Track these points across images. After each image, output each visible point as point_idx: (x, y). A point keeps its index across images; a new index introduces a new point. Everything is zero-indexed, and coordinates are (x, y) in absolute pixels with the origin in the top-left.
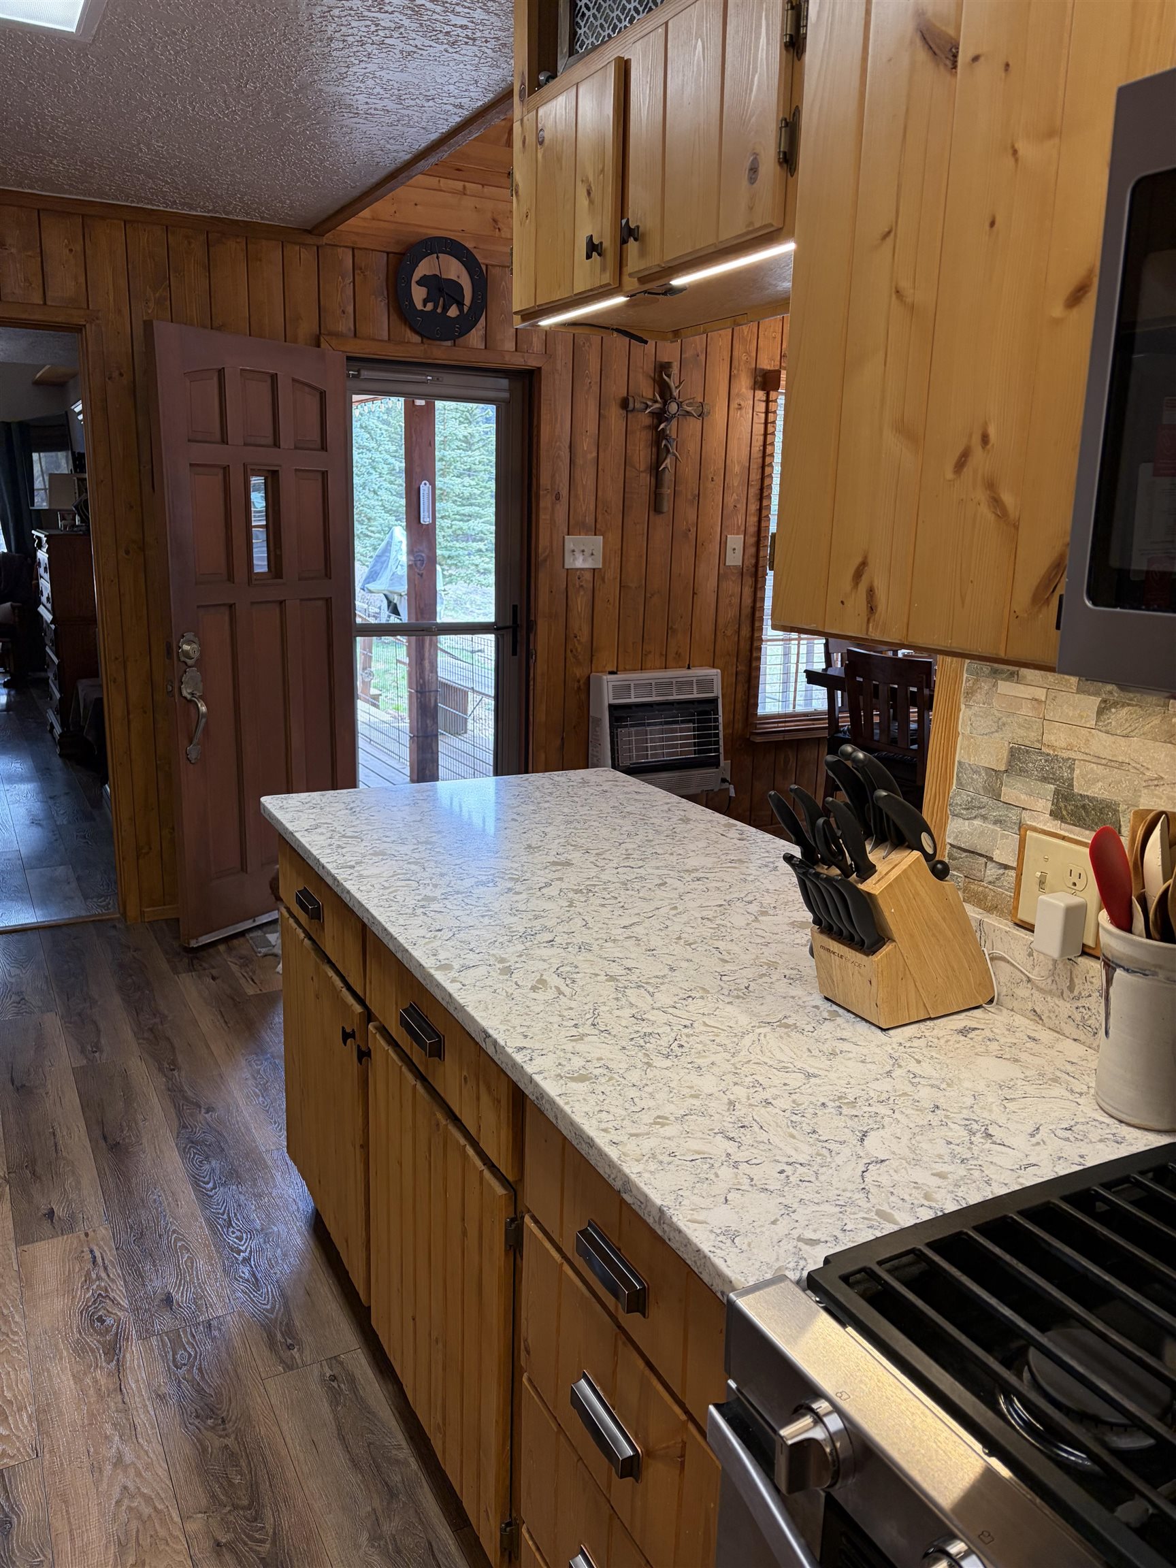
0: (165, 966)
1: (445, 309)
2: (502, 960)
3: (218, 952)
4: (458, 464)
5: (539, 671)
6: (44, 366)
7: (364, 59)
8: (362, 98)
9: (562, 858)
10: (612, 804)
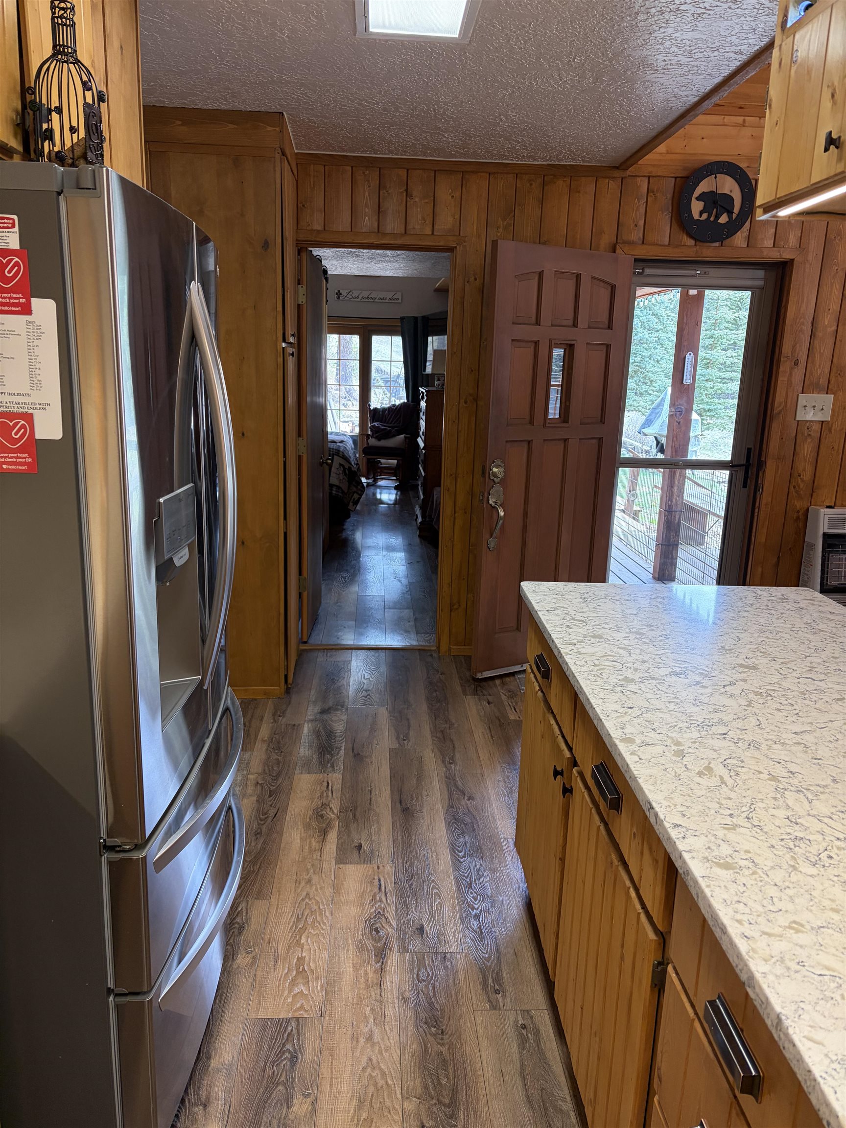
0: (459, 689)
1: (717, 217)
2: (678, 744)
3: (495, 685)
4: (725, 340)
5: (764, 501)
6: (440, 279)
7: (664, 25)
8: (661, 57)
9: (750, 662)
10: (805, 620)
